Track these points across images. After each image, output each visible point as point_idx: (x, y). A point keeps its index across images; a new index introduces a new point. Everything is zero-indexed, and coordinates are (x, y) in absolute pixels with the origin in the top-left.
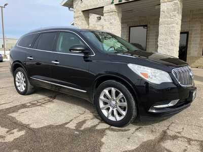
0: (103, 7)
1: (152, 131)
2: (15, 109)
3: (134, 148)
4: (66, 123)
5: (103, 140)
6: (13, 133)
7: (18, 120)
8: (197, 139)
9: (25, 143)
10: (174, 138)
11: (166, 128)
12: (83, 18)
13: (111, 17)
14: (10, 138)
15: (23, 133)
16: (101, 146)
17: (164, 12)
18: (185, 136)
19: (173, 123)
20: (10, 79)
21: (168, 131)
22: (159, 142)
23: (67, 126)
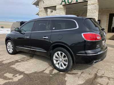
0: (56, 6)
1: (90, 74)
2: (13, 63)
3: (82, 83)
4: (44, 71)
5: (66, 79)
6: (17, 76)
7: (17, 69)
8: (112, 77)
9: (25, 81)
10: (101, 77)
11: (96, 72)
12: (44, 11)
13: (60, 12)
14: (16, 79)
15: (22, 76)
16: (65, 82)
17: (89, 10)
18: (106, 76)
19: (99, 69)
20: (4, 46)
21: (97, 74)
22: (94, 79)
23: (44, 72)
